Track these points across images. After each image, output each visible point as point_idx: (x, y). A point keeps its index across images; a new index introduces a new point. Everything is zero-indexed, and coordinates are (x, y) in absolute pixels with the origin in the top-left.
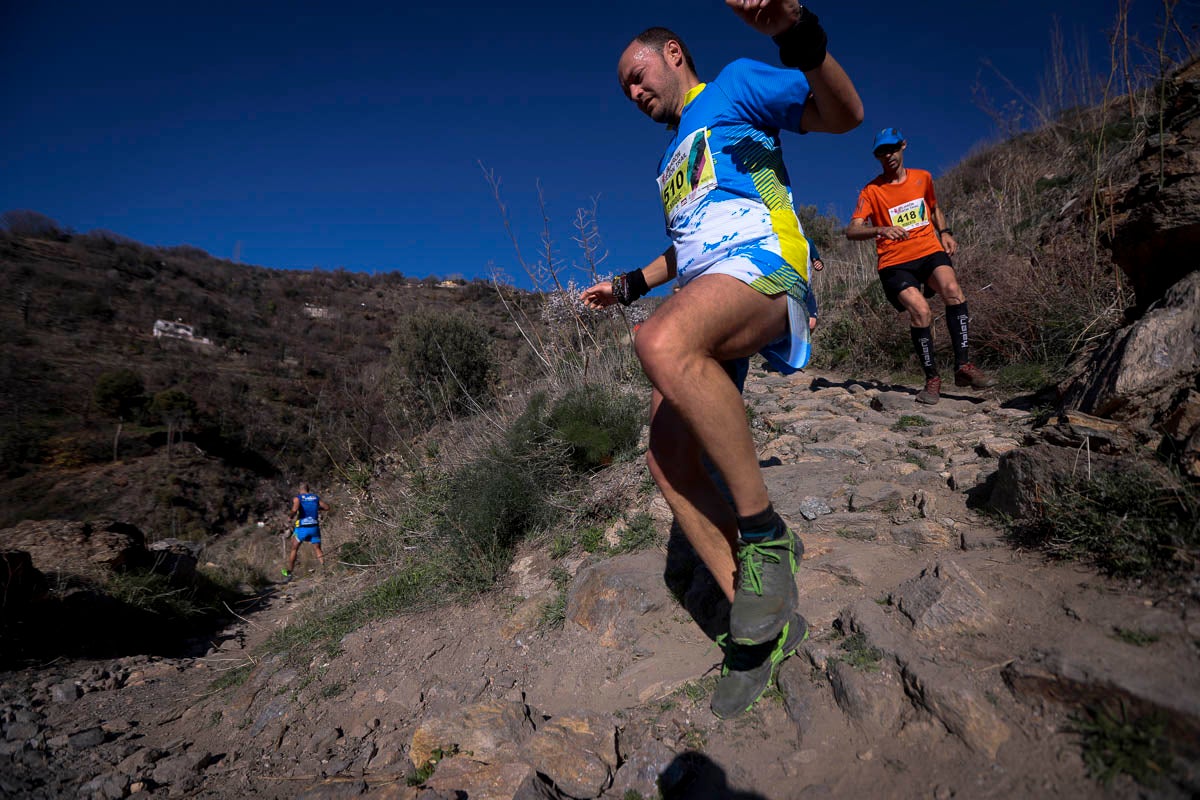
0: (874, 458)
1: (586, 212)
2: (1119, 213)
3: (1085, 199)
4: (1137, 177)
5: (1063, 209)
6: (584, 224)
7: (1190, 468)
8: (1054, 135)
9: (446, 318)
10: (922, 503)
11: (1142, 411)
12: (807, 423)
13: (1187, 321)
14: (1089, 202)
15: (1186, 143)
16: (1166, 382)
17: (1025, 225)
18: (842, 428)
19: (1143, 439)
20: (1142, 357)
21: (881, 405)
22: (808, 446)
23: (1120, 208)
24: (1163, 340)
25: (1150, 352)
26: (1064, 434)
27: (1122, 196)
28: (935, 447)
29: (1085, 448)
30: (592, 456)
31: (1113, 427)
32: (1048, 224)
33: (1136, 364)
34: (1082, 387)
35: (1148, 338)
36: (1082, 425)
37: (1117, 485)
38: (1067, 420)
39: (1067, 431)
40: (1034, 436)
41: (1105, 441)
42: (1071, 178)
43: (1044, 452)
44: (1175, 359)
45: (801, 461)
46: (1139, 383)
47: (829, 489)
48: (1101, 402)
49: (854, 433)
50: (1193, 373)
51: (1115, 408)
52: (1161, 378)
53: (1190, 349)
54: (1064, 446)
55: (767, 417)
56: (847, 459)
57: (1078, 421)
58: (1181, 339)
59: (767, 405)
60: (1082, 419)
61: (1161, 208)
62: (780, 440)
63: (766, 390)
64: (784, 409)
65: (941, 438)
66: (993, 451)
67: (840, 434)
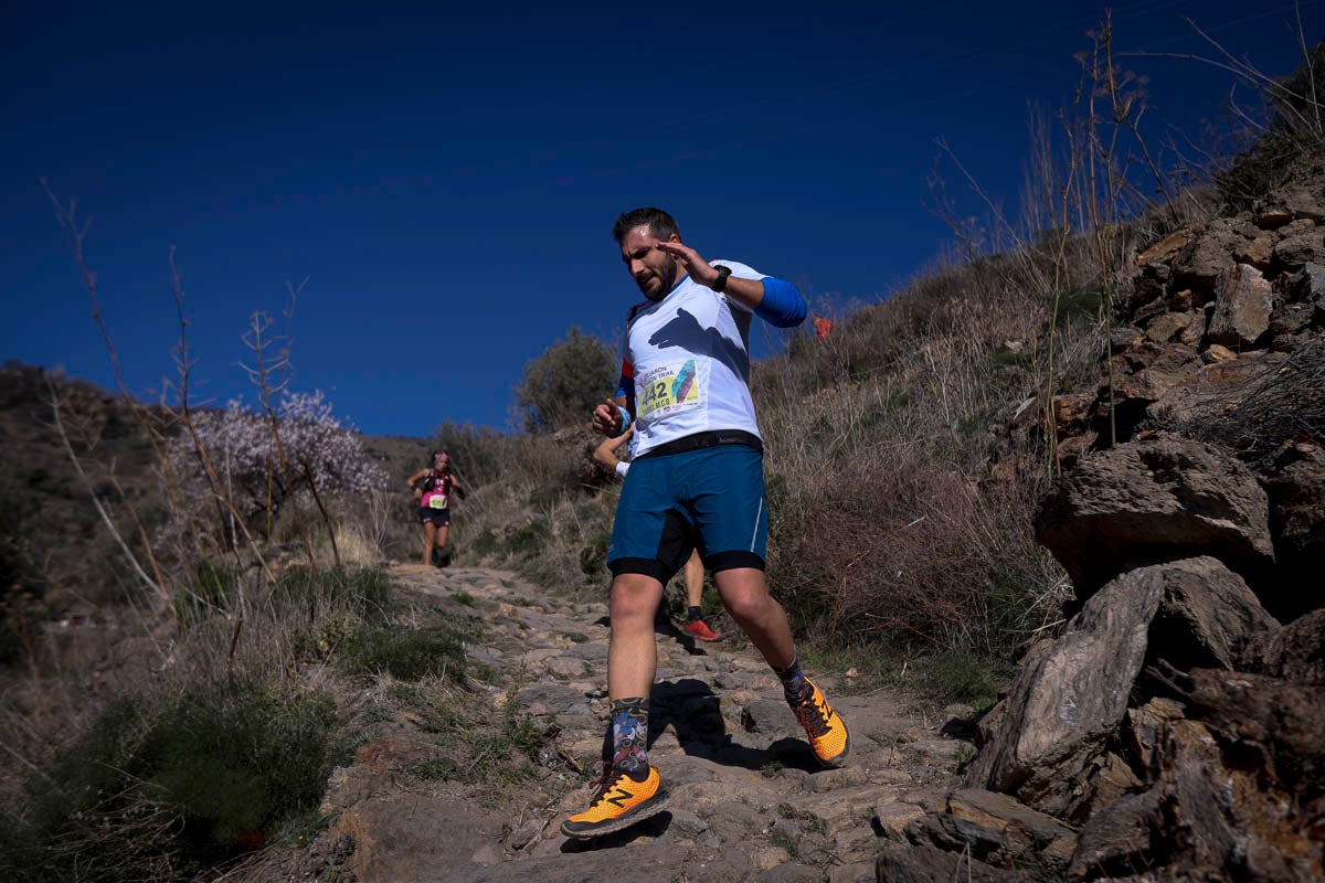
0: (725, 834)
1: (270, 321)
2: (1080, 434)
3: (1039, 403)
4: (1097, 385)
5: (1019, 411)
6: (262, 342)
8: (1031, 268)
11: (1053, 785)
13: (1099, 656)
14: (1042, 411)
15: (1150, 349)
16: (1074, 749)
17: (967, 428)
18: (682, 774)
19: (1040, 844)
20: (1048, 708)
21: (754, 723)
23: (1079, 427)
24: (1071, 684)
25: (1056, 700)
27: (1080, 411)
28: (814, 817)
29: (966, 853)
30: (223, 834)
31: (1002, 824)
32: (1001, 427)
33: (1039, 721)
34: (992, 739)
35: (1055, 680)
36: (969, 818)
38: (949, 810)
39: (950, 827)
40: (915, 831)
41: (994, 846)
43: (924, 860)
44: (1083, 714)
46: (1043, 747)
48: (1004, 770)
49: (698, 786)
50: (1101, 736)
51: (1016, 782)
52: (1067, 742)
53: (1099, 700)
54: (948, 850)
55: (566, 746)
56: (684, 837)
57: (964, 813)
58: (1091, 685)
59: (573, 713)
60: (967, 809)
61: (1078, 486)
62: (582, 790)
63: (584, 671)
64: (601, 719)
65: (827, 800)
66: (890, 827)
67: (679, 784)
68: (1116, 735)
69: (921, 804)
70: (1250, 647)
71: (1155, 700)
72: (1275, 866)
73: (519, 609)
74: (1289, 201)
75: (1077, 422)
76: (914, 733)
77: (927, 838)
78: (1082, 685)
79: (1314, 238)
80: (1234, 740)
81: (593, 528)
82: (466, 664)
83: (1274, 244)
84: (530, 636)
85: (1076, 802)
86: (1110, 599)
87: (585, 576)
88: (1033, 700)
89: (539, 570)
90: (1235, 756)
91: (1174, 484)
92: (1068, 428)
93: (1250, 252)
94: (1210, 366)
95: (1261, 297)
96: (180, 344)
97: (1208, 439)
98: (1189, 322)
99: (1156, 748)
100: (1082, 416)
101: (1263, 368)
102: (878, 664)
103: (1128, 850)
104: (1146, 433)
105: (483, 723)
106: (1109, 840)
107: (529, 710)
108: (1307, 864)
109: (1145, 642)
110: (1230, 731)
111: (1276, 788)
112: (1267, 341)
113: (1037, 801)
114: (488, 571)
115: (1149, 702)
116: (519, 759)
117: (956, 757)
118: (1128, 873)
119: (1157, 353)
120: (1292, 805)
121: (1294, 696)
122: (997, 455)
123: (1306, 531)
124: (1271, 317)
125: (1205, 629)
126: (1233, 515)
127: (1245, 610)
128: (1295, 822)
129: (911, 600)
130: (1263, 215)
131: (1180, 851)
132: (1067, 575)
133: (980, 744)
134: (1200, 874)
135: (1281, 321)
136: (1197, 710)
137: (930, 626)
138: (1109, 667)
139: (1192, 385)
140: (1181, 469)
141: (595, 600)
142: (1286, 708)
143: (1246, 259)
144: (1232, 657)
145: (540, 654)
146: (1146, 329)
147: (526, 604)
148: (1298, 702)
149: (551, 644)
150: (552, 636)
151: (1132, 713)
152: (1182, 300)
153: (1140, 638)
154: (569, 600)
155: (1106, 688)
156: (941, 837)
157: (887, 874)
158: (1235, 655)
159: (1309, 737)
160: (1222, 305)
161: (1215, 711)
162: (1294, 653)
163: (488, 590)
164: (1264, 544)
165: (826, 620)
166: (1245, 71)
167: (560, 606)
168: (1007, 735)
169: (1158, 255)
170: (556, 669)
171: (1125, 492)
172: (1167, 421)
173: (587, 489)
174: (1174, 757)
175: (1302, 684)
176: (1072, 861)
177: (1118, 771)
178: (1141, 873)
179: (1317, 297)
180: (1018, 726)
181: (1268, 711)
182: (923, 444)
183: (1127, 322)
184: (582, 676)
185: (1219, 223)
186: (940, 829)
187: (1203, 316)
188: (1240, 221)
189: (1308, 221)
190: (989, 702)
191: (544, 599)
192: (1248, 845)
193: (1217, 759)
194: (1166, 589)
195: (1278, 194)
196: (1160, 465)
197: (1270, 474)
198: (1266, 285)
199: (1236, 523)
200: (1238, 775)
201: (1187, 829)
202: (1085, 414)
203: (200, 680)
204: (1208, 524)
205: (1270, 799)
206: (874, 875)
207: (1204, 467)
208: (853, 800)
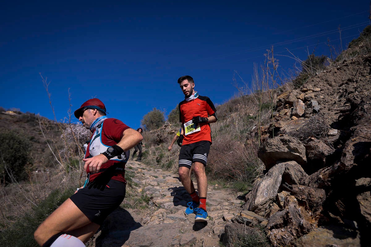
2: (266, 134)
3: (257, 127)
4: (269, 124)
5: (253, 129)
7: (268, 234)
9: (7, 132)
10: (203, 242)
11: (262, 210)
12: (169, 203)
13: (272, 182)
14: (258, 129)
15: (280, 116)
16: (267, 202)
17: (242, 132)
19: (260, 222)
20: (261, 193)
22: (168, 216)
23: (266, 133)
24: (266, 188)
25: (263, 191)
26: (240, 219)
27: (266, 129)
29: (245, 224)
31: (252, 218)
32: (249, 132)
33: (259, 196)
34: (249, 200)
35: (263, 187)
36: (245, 217)
37: (251, 239)
38: (241, 215)
39: (241, 219)
40: (233, 220)
41: (251, 222)
42: (256, 118)
43: (235, 226)
44: (269, 194)
45: (165, 222)
46: (260, 202)
47: (173, 235)
48: (252, 206)
50: (273, 199)
51: (254, 209)
52: (265, 200)
53: (272, 191)
54: (240, 224)
55: (154, 201)
56: (182, 221)
57: (244, 216)
58: (270, 188)
59: (156, 194)
60: (245, 215)
61: (267, 146)
62: (159, 211)
63: (157, 184)
64: (162, 195)
65: (213, 213)
66: (227, 219)
67: (180, 209)
68: (275, 199)
69: (233, 214)
70: (303, 180)
71: (283, 191)
72: (309, 226)
73: (143, 170)
74: (307, 87)
75: (265, 132)
76: (231, 199)
77: (236, 221)
78: (268, 188)
79: (313, 95)
80: (300, 200)
81: (159, 152)
82: (132, 183)
83: (305, 95)
84: (145, 176)
85: (267, 213)
86: (274, 170)
87: (157, 163)
88: (258, 191)
89: (147, 161)
90: (301, 203)
91: (287, 146)
92: (263, 133)
93: (300, 97)
94: (293, 121)
95: (303, 107)
96: (70, 110)
97: (293, 136)
98: (288, 111)
99: (285, 202)
100: (266, 130)
101: (303, 122)
102: (222, 184)
103: (279, 223)
104: (281, 135)
105: (136, 196)
106: (275, 221)
107: (146, 193)
108: (315, 225)
109: (281, 179)
110: (300, 198)
111: (309, 210)
112: (304, 116)
113: (259, 213)
114: (135, 161)
115: (282, 192)
116: (144, 204)
117: (240, 204)
118: (279, 228)
119: (282, 118)
120: (311, 213)
121: (312, 191)
122: (248, 139)
123: (313, 156)
124: (304, 110)
125: (293, 176)
126: (299, 152)
127: (301, 172)
128: (312, 217)
129: (229, 170)
130: (303, 89)
131: (290, 223)
132: (264, 164)
133: (246, 201)
134: (294, 228)
135: (307, 112)
136: (293, 194)
137: (234, 175)
138: (274, 184)
139: (289, 125)
140: (289, 142)
141: (159, 168)
142: (311, 193)
143: (299, 98)
144: (299, 182)
145: (148, 180)
146: (279, 112)
147: (144, 169)
148: (313, 192)
149: (150, 178)
150: (150, 176)
151: (278, 194)
152: (287, 106)
153: (280, 178)
154: (153, 168)
155: (274, 189)
156: (239, 221)
157: (227, 229)
158: (300, 182)
159: (315, 199)
160: (295, 108)
161: (297, 193)
162: (312, 181)
163: (135, 166)
164: (305, 158)
165: (211, 174)
166: (298, 60)
167: (151, 170)
168: (252, 199)
169: (282, 97)
170: (151, 184)
171: (277, 147)
172: (284, 132)
173: (157, 144)
174: (288, 203)
175: (313, 188)
176: (267, 225)
177: (275, 207)
178: (281, 228)
179: (314, 107)
180: (255, 197)
181: (307, 193)
182: (232, 136)
183: (275, 111)
184: (157, 185)
185: (294, 91)
186: (239, 219)
187: (291, 110)
188: (298, 90)
189: (311, 91)
190: (247, 192)
191: (148, 168)
192: (303, 221)
193: (297, 204)
194: (285, 168)
195: (306, 85)
196: (284, 142)
197: (306, 144)
198: (303, 104)
199: (299, 154)
200: (301, 207)
201: (291, 218)
202: (267, 130)
203: (72, 185)
204: (294, 154)
205: (308, 212)
206: (224, 229)
207: (293, 142)
208: (218, 213)
